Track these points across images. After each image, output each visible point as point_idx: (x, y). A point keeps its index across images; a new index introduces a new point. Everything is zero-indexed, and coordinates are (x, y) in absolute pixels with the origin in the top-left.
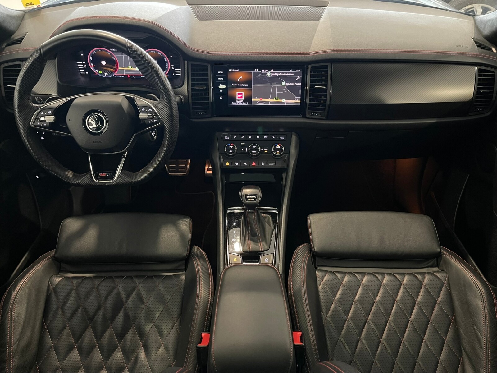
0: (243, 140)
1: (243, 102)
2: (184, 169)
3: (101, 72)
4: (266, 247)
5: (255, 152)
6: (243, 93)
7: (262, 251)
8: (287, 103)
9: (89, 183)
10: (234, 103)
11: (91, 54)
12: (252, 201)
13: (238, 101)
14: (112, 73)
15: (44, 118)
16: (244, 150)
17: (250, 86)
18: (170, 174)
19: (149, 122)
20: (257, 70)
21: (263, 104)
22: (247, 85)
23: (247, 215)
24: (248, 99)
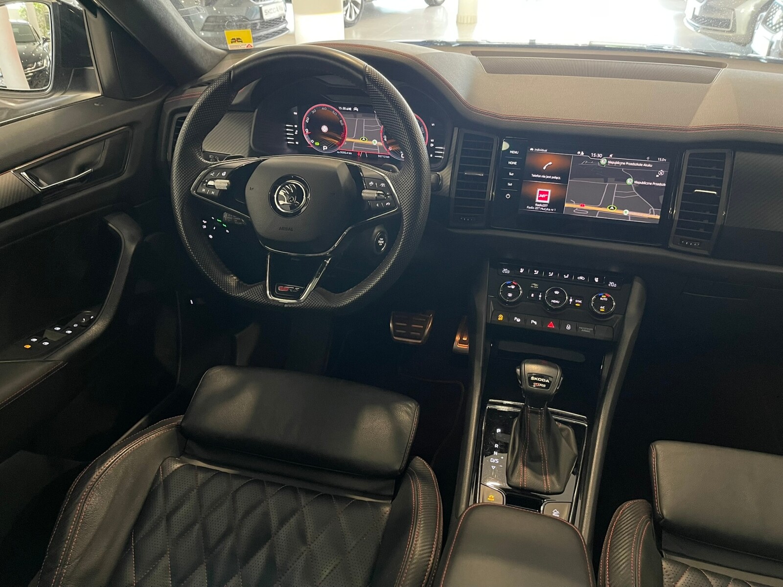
0: (536, 279)
1: (546, 208)
2: (419, 334)
3: (317, 144)
4: (558, 487)
5: (557, 302)
6: (549, 191)
7: (548, 493)
8: (632, 217)
9: (259, 299)
10: (530, 208)
11: (308, 114)
12: (541, 387)
13: (538, 205)
14: (335, 146)
15: (213, 182)
16: (537, 296)
17: (564, 181)
18: (394, 337)
19: (378, 205)
20: (582, 153)
21: (585, 214)
22: (559, 178)
23: (527, 416)
24: (557, 203)
